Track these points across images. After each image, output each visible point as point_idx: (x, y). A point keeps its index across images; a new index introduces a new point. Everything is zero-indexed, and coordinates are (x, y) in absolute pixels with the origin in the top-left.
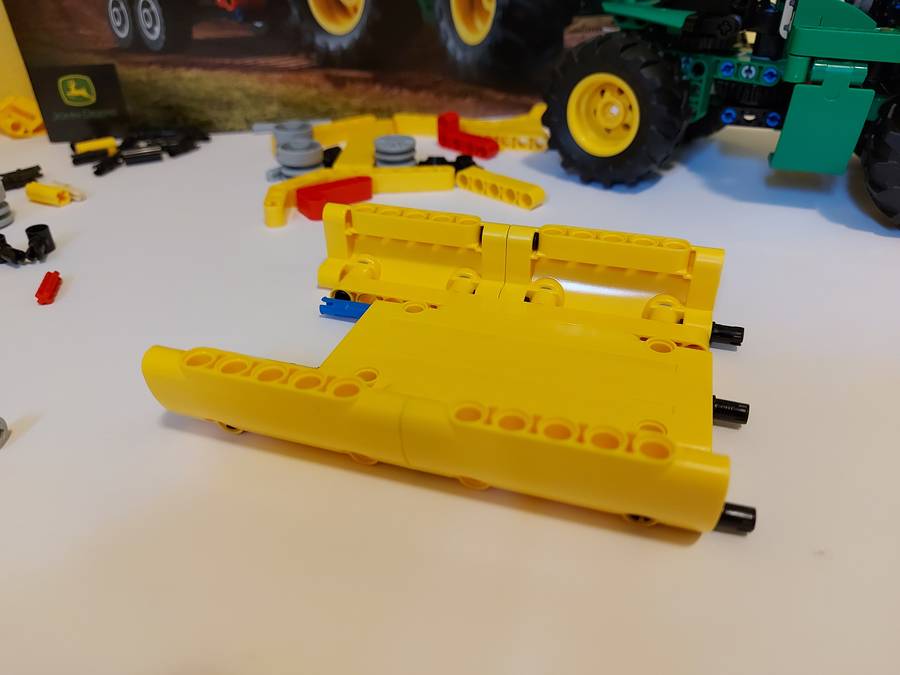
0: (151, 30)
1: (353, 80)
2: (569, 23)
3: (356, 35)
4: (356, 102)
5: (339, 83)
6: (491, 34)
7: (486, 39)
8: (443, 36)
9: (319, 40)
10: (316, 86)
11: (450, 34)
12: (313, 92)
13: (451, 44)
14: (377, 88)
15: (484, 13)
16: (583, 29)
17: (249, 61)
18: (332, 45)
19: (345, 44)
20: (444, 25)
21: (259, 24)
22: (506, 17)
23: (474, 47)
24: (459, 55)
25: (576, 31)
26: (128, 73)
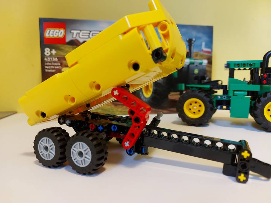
1: (119, 105)
2: (169, 93)
4: (120, 110)
6: (152, 95)
7: (150, 96)
8: (140, 96)
10: (111, 106)
11: (142, 95)
12: (109, 107)
13: (142, 97)
15: (150, 91)
16: (173, 95)
20: (141, 93)
22: (155, 92)
23: (148, 98)
24: (144, 100)
25: (171, 95)
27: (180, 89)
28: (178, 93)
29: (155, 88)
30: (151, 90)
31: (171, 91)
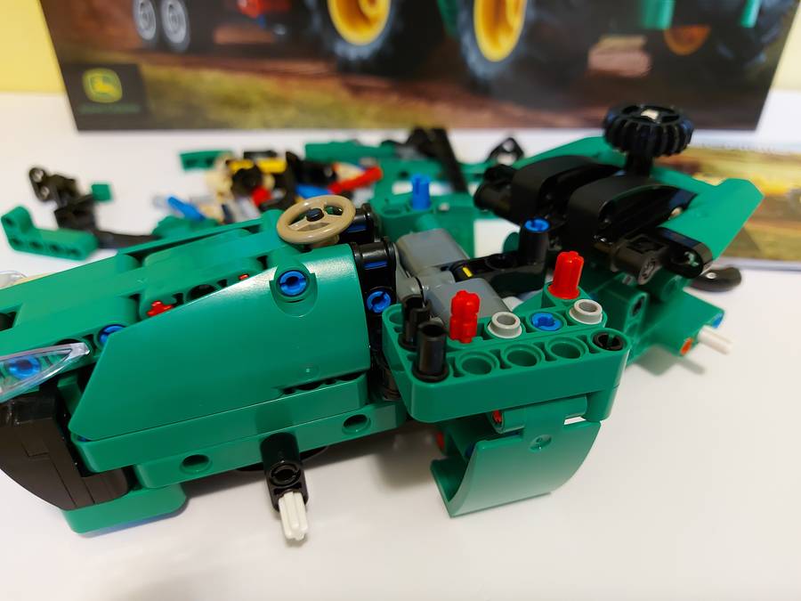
0: (176, 32)
1: (370, 90)
2: (595, 40)
3: (377, 45)
4: (373, 109)
5: (356, 91)
6: (516, 52)
7: (509, 56)
8: (464, 49)
9: (339, 49)
10: (334, 94)
11: (472, 48)
12: (330, 99)
13: (472, 59)
14: (394, 99)
15: (509, 29)
16: (612, 50)
17: (269, 65)
18: (353, 54)
19: (366, 53)
20: (466, 40)
21: (281, 31)
22: (532, 33)
23: (496, 64)
24: (480, 70)
25: (603, 52)
26: (152, 71)
27: (648, 22)
28: (638, 41)
29: (532, 14)
30: (516, 21)
31: (606, 31)
